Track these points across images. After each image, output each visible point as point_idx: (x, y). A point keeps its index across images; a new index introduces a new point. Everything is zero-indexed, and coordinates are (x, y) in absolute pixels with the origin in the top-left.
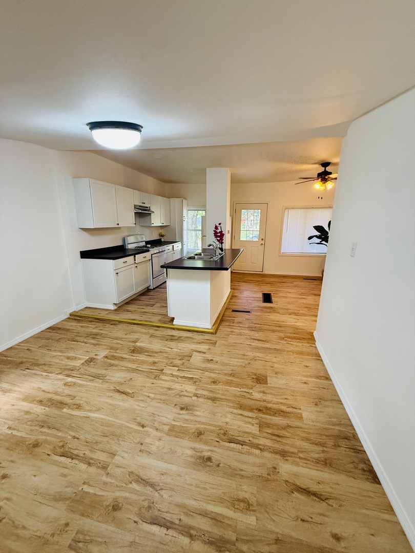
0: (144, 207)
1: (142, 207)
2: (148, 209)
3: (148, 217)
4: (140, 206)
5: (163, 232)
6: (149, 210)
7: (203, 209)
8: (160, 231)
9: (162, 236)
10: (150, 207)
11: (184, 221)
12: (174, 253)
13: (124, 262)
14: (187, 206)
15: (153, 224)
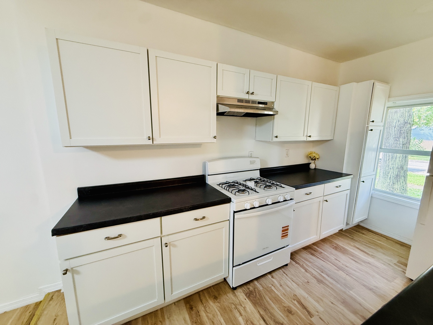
0: (254, 102)
1: (247, 101)
2: (268, 106)
4: (240, 100)
6: (270, 109)
9: (314, 159)
10: (273, 103)
11: (372, 130)
12: (326, 201)
13: (108, 238)
14: (389, 97)
15: (276, 137)
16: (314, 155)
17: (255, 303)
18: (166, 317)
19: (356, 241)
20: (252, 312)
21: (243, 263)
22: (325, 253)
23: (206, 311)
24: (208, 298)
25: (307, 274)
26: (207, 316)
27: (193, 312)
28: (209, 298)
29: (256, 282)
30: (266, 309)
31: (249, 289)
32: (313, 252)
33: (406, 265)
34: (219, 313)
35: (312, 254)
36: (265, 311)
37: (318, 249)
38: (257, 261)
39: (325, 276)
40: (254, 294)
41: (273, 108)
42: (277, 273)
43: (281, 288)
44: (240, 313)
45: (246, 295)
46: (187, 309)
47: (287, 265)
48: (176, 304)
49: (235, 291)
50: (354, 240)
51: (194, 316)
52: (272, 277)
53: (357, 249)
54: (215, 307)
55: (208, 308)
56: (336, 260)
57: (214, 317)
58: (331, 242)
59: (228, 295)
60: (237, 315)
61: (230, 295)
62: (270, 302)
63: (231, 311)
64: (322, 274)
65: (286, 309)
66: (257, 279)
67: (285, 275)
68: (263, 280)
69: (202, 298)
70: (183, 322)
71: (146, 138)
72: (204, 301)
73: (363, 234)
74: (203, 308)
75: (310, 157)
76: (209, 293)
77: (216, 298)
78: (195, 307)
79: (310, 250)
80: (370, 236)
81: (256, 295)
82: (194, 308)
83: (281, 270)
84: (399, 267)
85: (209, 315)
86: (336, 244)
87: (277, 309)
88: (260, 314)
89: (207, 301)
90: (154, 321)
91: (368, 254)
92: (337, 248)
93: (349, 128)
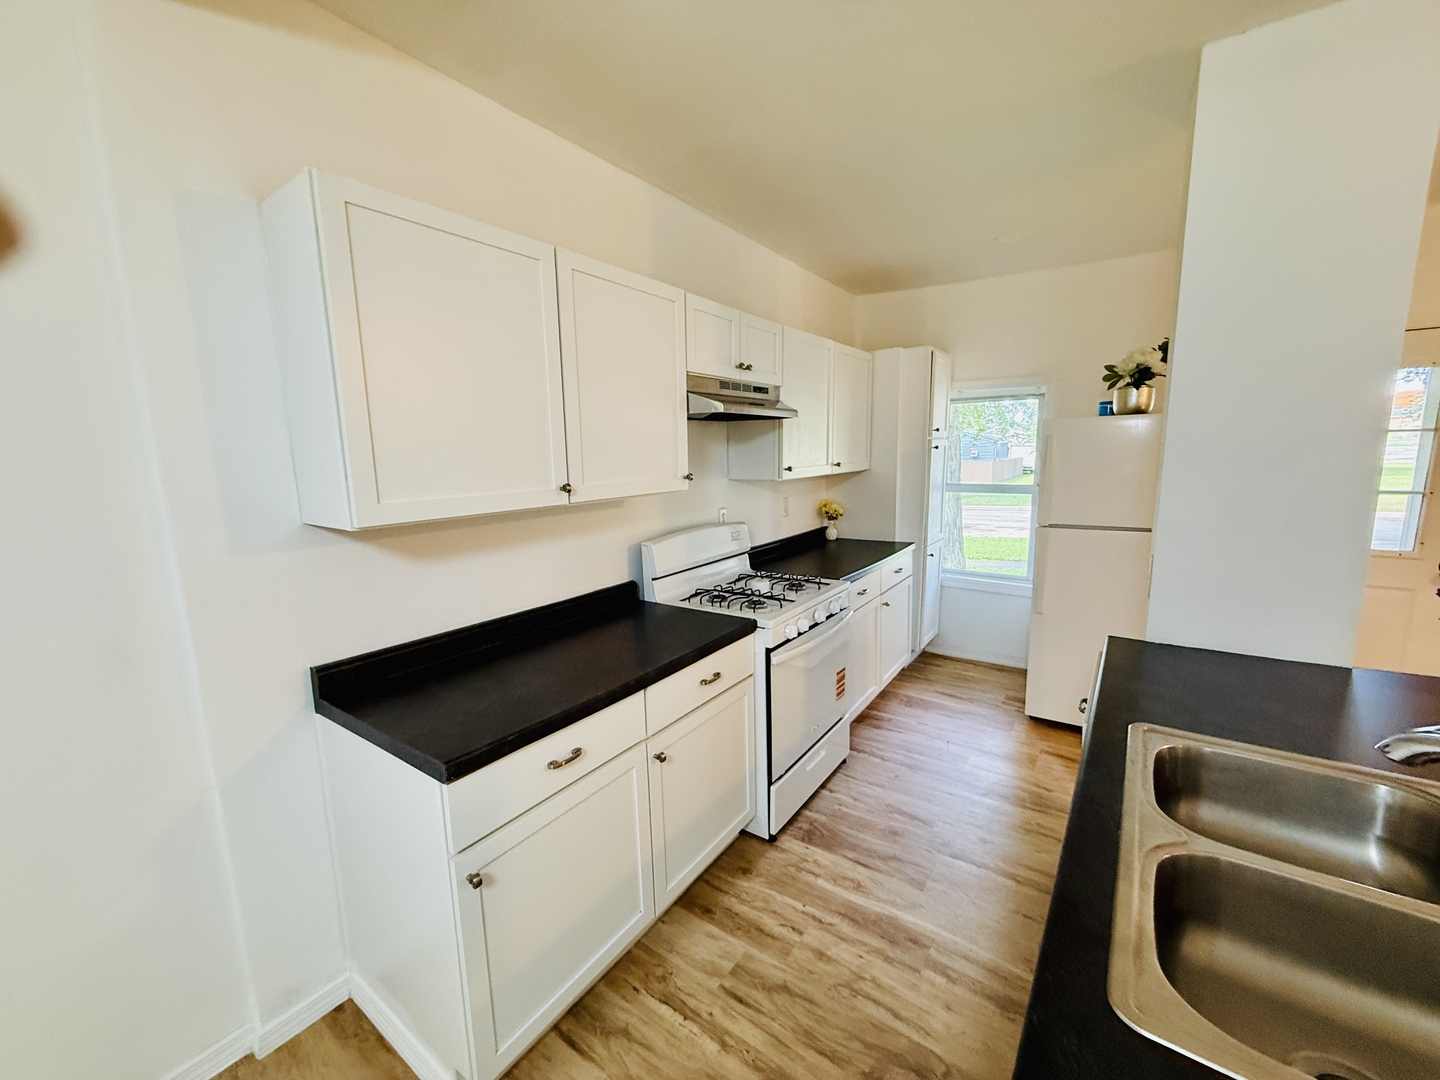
0: (747, 388)
1: (736, 386)
2: (770, 396)
3: (771, 437)
4: (724, 384)
5: (836, 498)
6: (774, 404)
7: (1033, 390)
8: (824, 495)
9: (835, 516)
10: (777, 388)
11: (937, 447)
12: (887, 605)
13: (555, 765)
14: (952, 380)
15: (789, 469)
16: (835, 506)
17: (829, 846)
18: (664, 953)
19: (936, 682)
20: (832, 862)
21: (787, 771)
22: (898, 718)
23: (743, 901)
24: (730, 879)
25: (887, 763)
26: (755, 908)
27: (718, 915)
28: (733, 877)
29: (807, 813)
30: (853, 848)
31: (800, 829)
32: (875, 722)
33: (1024, 702)
34: (773, 893)
35: (876, 727)
36: (854, 850)
37: (883, 715)
38: (805, 762)
39: (916, 756)
40: (818, 833)
41: (778, 401)
42: (835, 780)
43: (856, 803)
44: (814, 874)
45: (803, 840)
46: (700, 917)
47: (844, 762)
48: (665, 919)
49: (777, 843)
50: (929, 680)
51: (725, 920)
52: (831, 791)
53: (943, 697)
54: (758, 887)
55: (745, 895)
56: (920, 723)
57: (768, 902)
58: (896, 695)
59: (768, 855)
60: (811, 878)
61: (773, 854)
62: (853, 832)
63: (793, 878)
64: (909, 754)
65: (887, 832)
66: (805, 806)
67: (851, 779)
68: (817, 802)
69: (716, 883)
70: (712, 941)
71: (554, 488)
72: (724, 888)
73: (938, 666)
74: (734, 900)
75: (827, 513)
76: (723, 869)
77: (746, 871)
78: (715, 905)
79: (868, 721)
80: (950, 667)
81: (821, 832)
82: (714, 909)
83: (838, 775)
84: (1009, 705)
85: (756, 904)
86: (906, 696)
87: (873, 840)
88: (850, 859)
89: (732, 884)
90: (642, 974)
91: (961, 698)
92: (910, 702)
93: (899, 444)
